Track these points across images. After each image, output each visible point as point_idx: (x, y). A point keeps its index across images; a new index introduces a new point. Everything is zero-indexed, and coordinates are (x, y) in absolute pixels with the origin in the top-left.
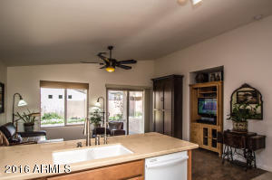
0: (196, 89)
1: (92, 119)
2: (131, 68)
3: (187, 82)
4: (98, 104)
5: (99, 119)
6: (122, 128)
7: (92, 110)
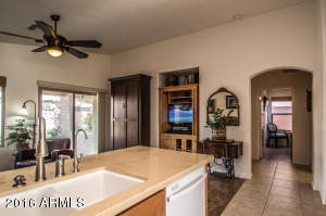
0: (167, 93)
1: (13, 136)
2: (86, 56)
3: (156, 84)
4: (25, 112)
5: (26, 136)
6: (68, 147)
7: (12, 121)
